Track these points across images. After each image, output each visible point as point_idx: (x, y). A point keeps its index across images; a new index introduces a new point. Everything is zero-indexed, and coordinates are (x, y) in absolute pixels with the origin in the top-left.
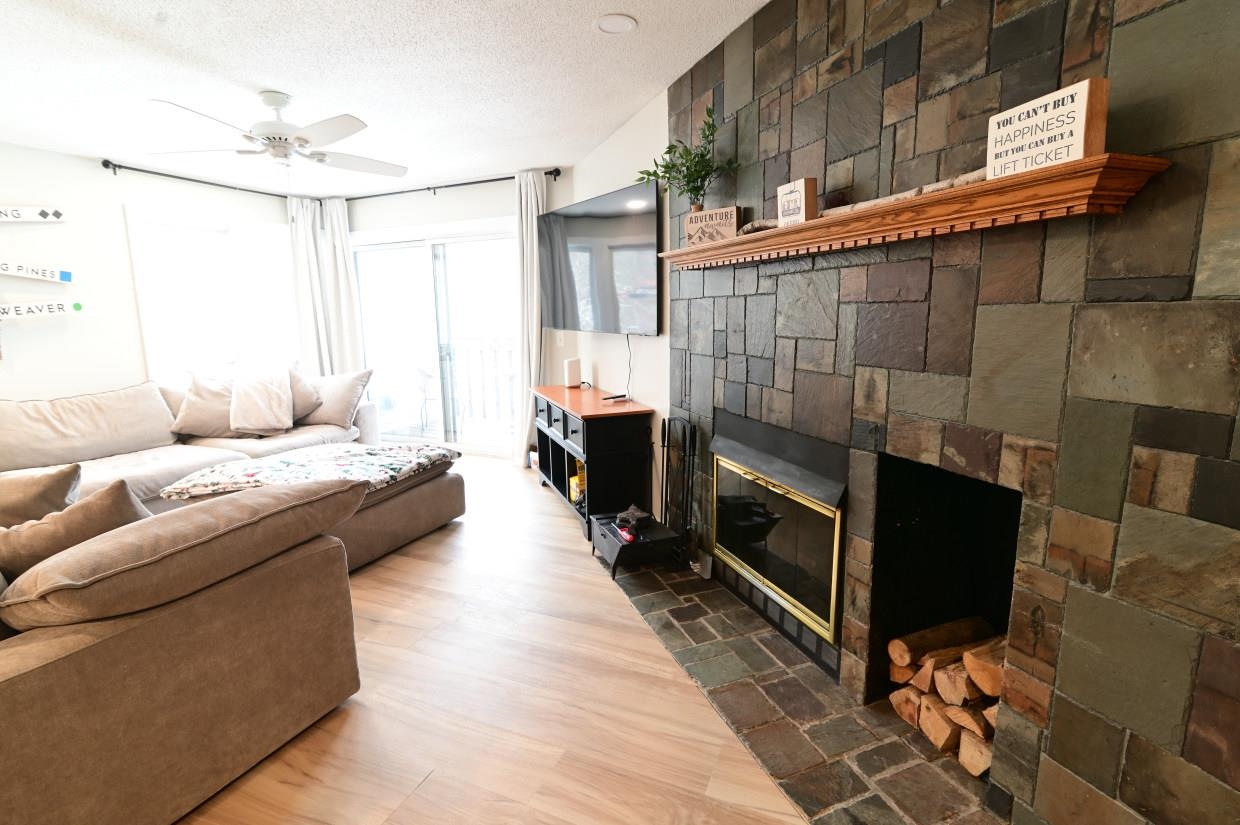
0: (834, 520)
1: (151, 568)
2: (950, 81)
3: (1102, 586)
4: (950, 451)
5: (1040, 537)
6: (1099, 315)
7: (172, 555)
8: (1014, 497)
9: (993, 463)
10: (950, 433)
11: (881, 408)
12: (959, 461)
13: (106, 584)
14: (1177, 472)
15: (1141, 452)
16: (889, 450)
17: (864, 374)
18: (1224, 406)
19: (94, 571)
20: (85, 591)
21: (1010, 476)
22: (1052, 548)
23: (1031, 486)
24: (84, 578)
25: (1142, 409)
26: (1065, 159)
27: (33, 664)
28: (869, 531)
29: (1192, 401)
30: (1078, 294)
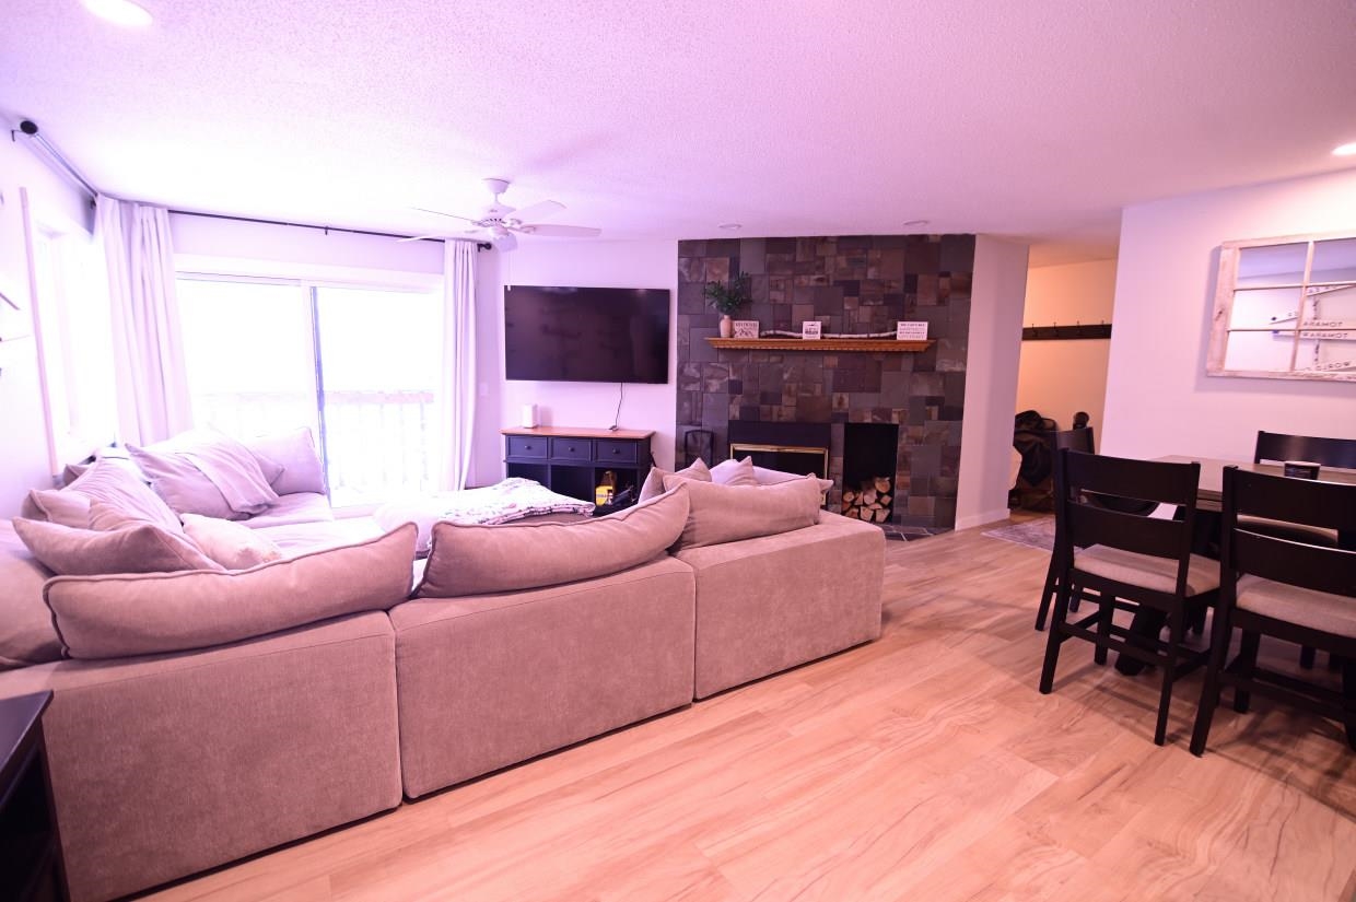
0: (823, 455)
2: (872, 303)
3: (920, 442)
4: (875, 417)
5: (905, 436)
6: (916, 375)
8: (897, 426)
9: (890, 418)
10: (875, 411)
11: (847, 406)
12: (879, 419)
14: (935, 411)
15: (928, 408)
16: (850, 421)
17: (836, 396)
18: (943, 395)
21: (895, 420)
22: (908, 437)
23: (901, 422)
25: (927, 398)
26: (921, 339)
28: (842, 454)
29: (936, 394)
30: (911, 370)
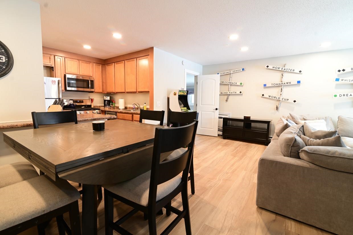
1: (329, 157)
7: (337, 157)
13: (315, 155)
19: (314, 151)
20: (310, 154)
24: (311, 151)
27: (296, 164)
